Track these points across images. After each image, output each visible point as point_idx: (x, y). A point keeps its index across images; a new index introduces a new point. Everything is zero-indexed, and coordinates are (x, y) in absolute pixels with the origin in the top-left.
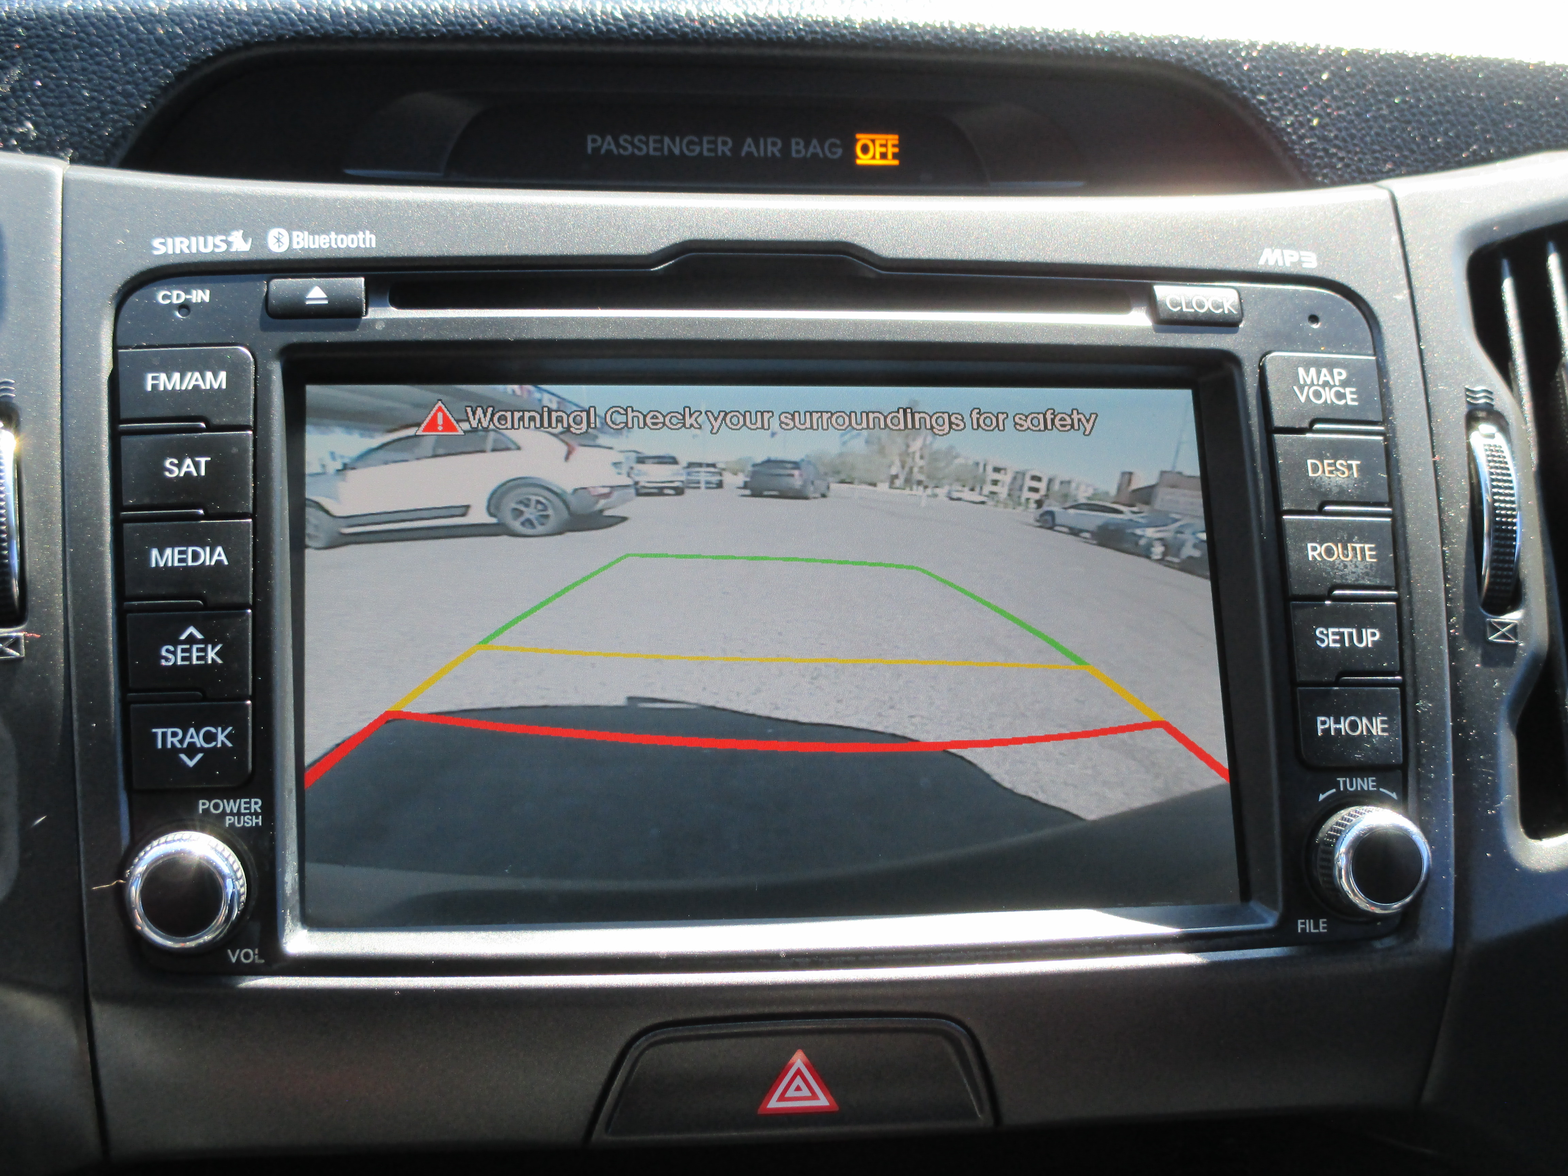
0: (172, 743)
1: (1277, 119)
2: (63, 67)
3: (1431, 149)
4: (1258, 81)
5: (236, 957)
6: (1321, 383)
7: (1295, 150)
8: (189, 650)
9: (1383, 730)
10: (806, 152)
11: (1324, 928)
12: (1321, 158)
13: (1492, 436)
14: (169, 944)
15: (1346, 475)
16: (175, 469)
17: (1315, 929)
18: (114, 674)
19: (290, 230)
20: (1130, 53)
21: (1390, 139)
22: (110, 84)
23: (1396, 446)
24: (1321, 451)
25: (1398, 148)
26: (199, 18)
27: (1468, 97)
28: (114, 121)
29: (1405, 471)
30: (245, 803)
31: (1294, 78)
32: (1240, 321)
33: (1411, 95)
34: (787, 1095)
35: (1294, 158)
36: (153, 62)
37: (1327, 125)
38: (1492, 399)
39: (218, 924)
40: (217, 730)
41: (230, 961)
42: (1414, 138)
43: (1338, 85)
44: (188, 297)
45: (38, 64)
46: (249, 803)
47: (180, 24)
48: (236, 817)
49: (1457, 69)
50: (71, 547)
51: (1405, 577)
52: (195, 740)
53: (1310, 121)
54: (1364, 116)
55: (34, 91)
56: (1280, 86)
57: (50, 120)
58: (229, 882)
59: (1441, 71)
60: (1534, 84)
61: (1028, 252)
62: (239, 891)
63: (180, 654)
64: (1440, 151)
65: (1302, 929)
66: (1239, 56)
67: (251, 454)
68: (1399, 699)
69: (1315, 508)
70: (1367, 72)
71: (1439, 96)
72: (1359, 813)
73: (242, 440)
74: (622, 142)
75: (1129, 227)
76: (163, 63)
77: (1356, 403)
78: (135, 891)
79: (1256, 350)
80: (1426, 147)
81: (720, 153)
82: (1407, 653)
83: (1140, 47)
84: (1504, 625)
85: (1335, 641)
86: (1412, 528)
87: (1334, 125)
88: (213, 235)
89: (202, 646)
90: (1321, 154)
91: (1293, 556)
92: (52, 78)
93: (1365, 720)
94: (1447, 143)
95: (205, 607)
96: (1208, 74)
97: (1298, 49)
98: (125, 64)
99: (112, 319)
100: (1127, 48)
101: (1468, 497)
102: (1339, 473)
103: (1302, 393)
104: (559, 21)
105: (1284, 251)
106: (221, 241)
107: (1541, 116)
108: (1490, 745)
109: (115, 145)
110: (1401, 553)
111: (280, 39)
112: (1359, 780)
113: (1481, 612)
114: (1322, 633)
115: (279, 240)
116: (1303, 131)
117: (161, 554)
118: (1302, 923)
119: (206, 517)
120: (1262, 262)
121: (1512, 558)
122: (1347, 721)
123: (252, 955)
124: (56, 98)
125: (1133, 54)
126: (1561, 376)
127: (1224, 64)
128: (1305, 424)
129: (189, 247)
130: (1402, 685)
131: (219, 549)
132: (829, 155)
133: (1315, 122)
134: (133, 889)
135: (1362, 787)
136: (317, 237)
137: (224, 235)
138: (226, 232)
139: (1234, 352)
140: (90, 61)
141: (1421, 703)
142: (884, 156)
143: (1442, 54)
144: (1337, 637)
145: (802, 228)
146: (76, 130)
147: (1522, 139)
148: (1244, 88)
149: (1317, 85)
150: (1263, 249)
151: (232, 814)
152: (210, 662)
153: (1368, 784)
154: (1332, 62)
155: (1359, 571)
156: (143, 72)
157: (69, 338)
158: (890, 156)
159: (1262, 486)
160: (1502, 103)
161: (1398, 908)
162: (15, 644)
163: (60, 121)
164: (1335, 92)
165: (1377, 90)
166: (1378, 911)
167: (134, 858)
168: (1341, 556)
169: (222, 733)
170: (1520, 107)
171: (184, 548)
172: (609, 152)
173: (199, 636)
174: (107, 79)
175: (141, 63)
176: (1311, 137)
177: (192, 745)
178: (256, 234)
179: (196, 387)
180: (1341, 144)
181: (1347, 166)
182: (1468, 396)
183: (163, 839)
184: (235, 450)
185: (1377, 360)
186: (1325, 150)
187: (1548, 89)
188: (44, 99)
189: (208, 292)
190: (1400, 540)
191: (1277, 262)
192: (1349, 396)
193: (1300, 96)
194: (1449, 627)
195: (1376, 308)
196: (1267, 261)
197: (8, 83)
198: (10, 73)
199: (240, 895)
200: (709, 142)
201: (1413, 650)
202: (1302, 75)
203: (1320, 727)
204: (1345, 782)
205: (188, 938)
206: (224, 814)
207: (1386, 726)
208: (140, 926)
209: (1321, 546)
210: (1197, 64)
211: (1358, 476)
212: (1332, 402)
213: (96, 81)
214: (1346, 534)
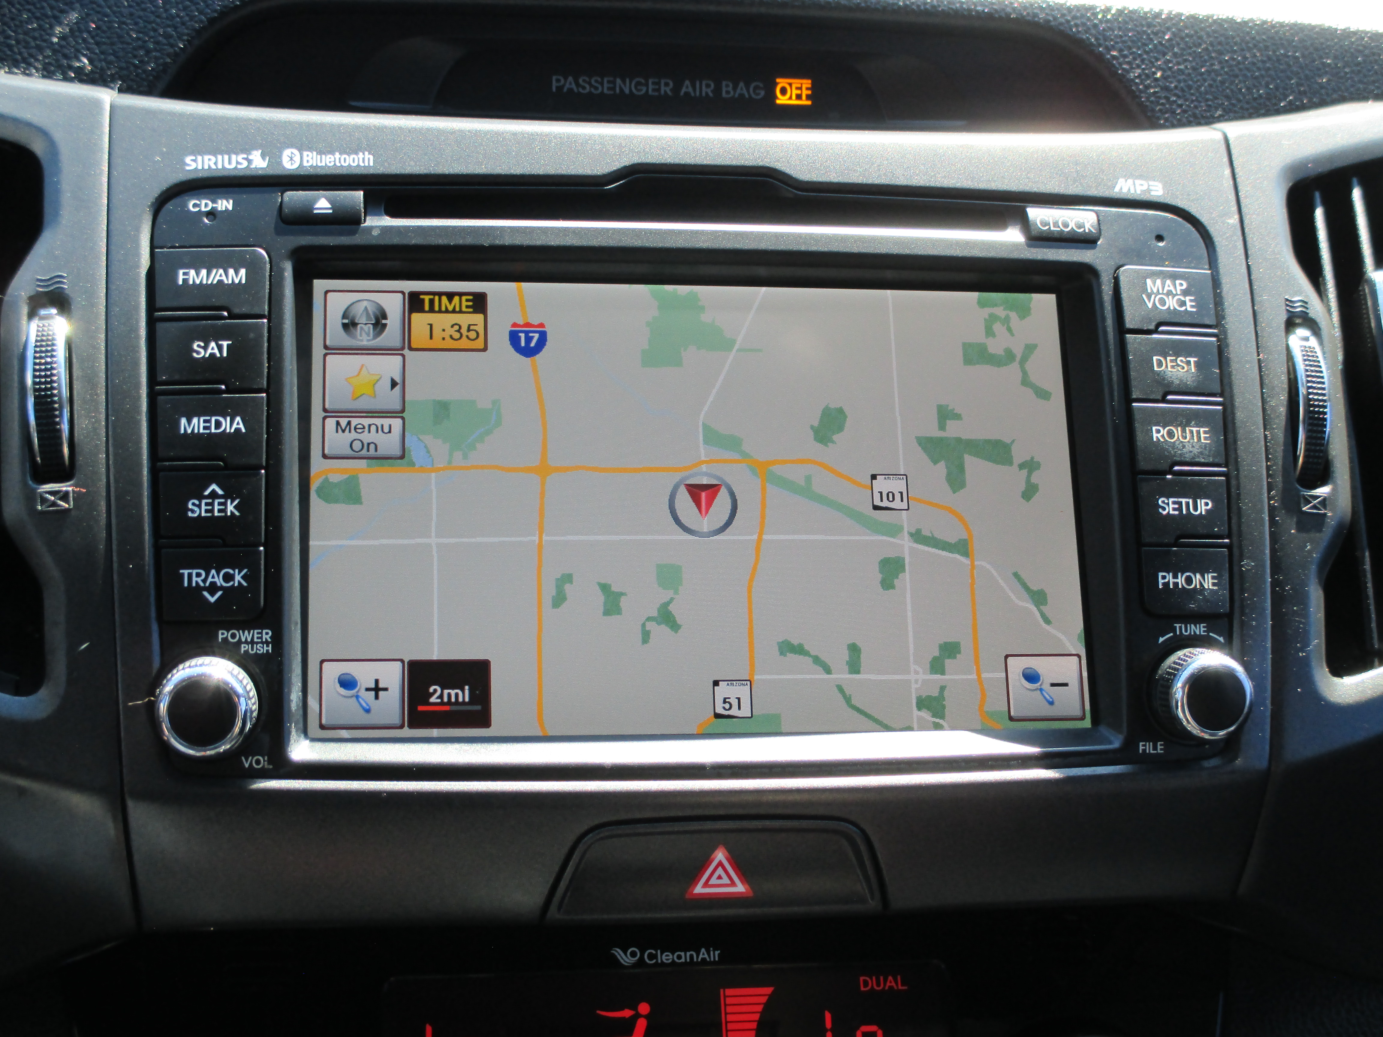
0: (197, 582)
1: (1127, 71)
2: (114, 13)
3: (1255, 99)
4: (1112, 40)
5: (249, 762)
6: (1165, 292)
7: (1142, 97)
8: (212, 504)
9: (1214, 584)
10: (735, 93)
11: (1161, 749)
12: (1163, 104)
13: (1307, 339)
14: (191, 752)
15: (1186, 369)
16: (202, 351)
17: (1153, 750)
18: (149, 524)
19: (300, 150)
20: (1006, 14)
21: (1221, 89)
22: (153, 27)
23: (1227, 346)
24: (1164, 349)
25: (1227, 97)
27: (1286, 56)
28: (156, 58)
29: (1235, 366)
30: (258, 633)
31: (1142, 38)
32: (1099, 239)
33: (1238, 54)
34: (710, 883)
35: (1141, 104)
36: (189, 9)
37: (1168, 77)
38: (1307, 308)
39: (233, 737)
40: (234, 571)
41: (244, 766)
42: (1240, 89)
43: (1178, 44)
44: (214, 205)
45: (93, 9)
46: (261, 633)
48: (250, 645)
49: (1277, 32)
50: (113, 416)
51: (1233, 456)
52: (216, 579)
53: (1155, 73)
54: (1199, 70)
55: (89, 32)
56: (1130, 43)
57: (102, 57)
58: (242, 700)
59: (1264, 33)
60: (1341, 46)
61: (921, 178)
62: (251, 709)
63: (204, 507)
64: (1262, 101)
65: (1143, 749)
66: (1096, 17)
67: (266, 339)
68: (1227, 559)
69: (1159, 397)
70: (1202, 33)
71: (1262, 55)
72: (1193, 654)
73: (258, 327)
74: (581, 81)
75: (1007, 158)
76: (198, 10)
77: (1194, 310)
78: (163, 707)
79: (1112, 264)
80: (1250, 97)
81: (662, 92)
82: (1234, 521)
83: (1014, 9)
84: (1316, 497)
85: (1174, 509)
86: (1240, 415)
87: (1174, 77)
88: (237, 154)
89: (223, 500)
90: (1163, 101)
91: (1140, 436)
92: (105, 22)
93: (1198, 576)
94: (1268, 94)
95: (226, 467)
96: (1070, 33)
97: (1146, 13)
98: (166, 11)
99: (150, 223)
100: (1004, 10)
101: (1287, 390)
102: (1179, 369)
103: (1149, 300)
105: (1135, 181)
106: (243, 158)
107: (1346, 73)
108: (1302, 599)
109: (157, 78)
110: (1230, 436)
112: (1192, 626)
113: (1297, 487)
114: (1163, 502)
115: (291, 159)
116: (1148, 82)
117: (189, 422)
118: (1143, 745)
119: (227, 391)
120: (1117, 189)
121: (1323, 442)
122: (1184, 577)
123: (263, 762)
124: (108, 38)
125: (1008, 15)
126: (1364, 290)
127: (1084, 24)
128: (1152, 327)
129: (216, 164)
130: (1229, 547)
131: (238, 419)
132: (754, 96)
133: (1159, 75)
134: (162, 705)
135: (1194, 632)
136: (323, 156)
137: (245, 153)
138: (247, 151)
139: (1093, 265)
140: (137, 8)
141: (1245, 562)
142: (799, 97)
143: (1265, 19)
144: (1176, 506)
145: (732, 155)
146: (124, 65)
147: (1330, 92)
148: (1100, 45)
149: (1160, 43)
150: (1118, 179)
151: (246, 642)
152: (229, 514)
153: (1199, 629)
154: (1174, 24)
155: (1195, 450)
156: (181, 18)
157: (114, 239)
158: (804, 97)
159: (1115, 377)
160: (1314, 61)
161: (1223, 735)
162: (65, 496)
163: (112, 58)
164: (1176, 50)
165: (1210, 48)
166: (1207, 737)
167: (163, 680)
168: (1180, 438)
169: (239, 574)
170: (1329, 65)
171: (209, 418)
172: (570, 90)
173: (220, 492)
174: (150, 23)
175: (179, 10)
176: (1155, 87)
177: (213, 584)
178: (272, 152)
179: (220, 282)
180: (1180, 94)
181: (1185, 112)
182: (1287, 305)
183: (187, 664)
184: (252, 335)
185: (1212, 273)
186: (1167, 98)
187: (1352, 50)
188: (97, 38)
189: (231, 201)
190: (1230, 426)
191: (1129, 189)
192: (1189, 304)
193: (1147, 53)
194: (1270, 499)
195: (1212, 230)
196: (1121, 189)
197: (67, 25)
198: (69, 17)
199: (252, 712)
200: (653, 83)
201: (1240, 516)
202: (1148, 35)
203: (1161, 581)
204: (1180, 628)
205: (208, 747)
206: (240, 642)
207: (1216, 581)
208: (167, 737)
209: (1164, 429)
210: (1061, 24)
211: (1195, 370)
212: (1175, 309)
213: (142, 25)
214: (1185, 419)
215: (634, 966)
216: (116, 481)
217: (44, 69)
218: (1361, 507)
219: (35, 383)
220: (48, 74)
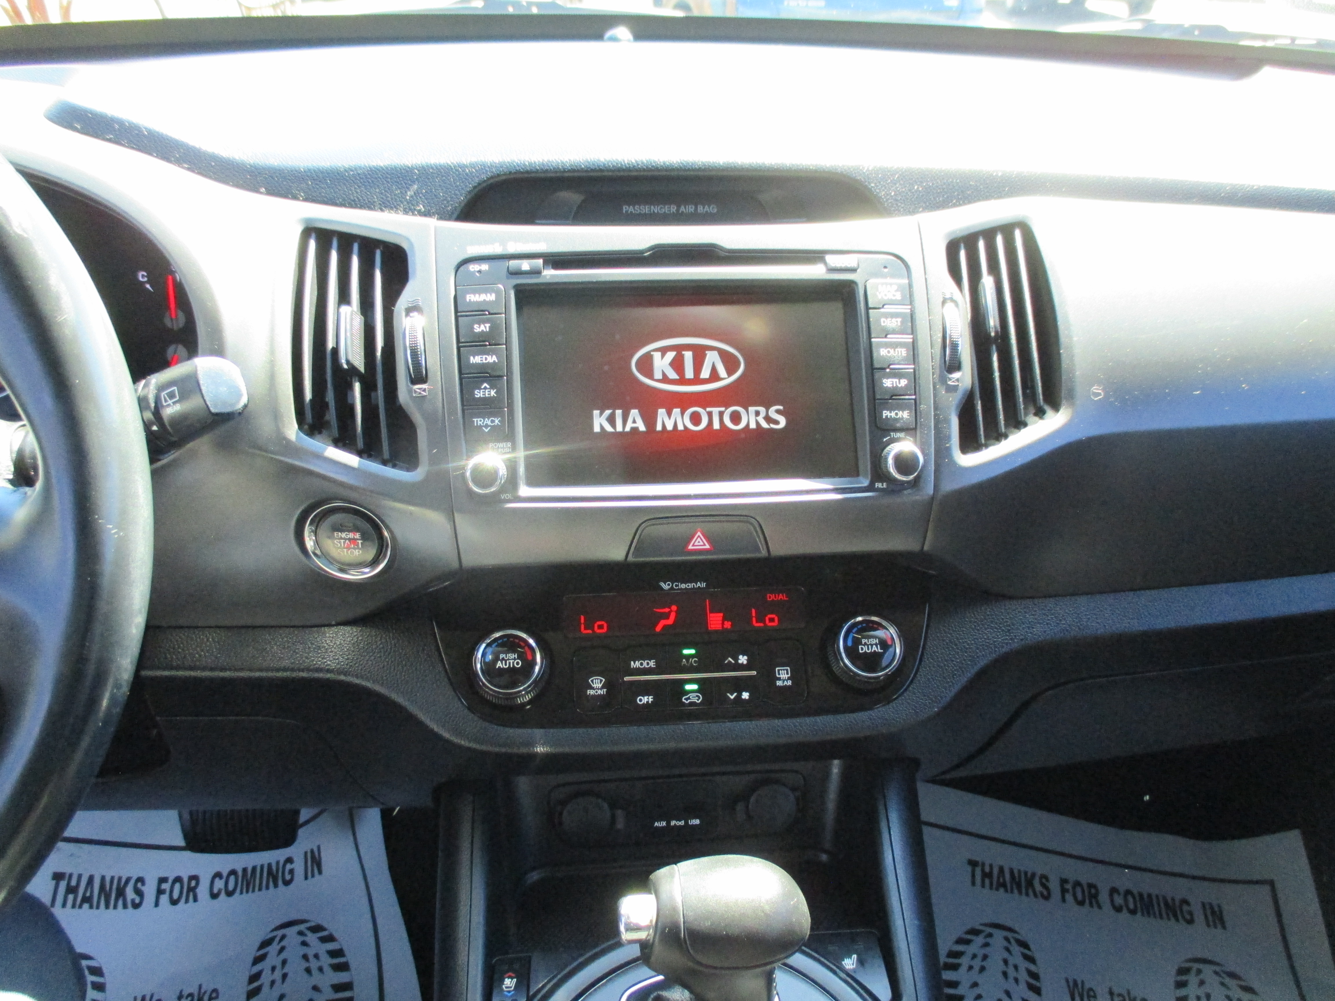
0: (480, 424)
1: (878, 193)
2: (433, 185)
4: (871, 179)
5: (503, 496)
6: (887, 290)
7: (885, 204)
8: (485, 392)
9: (908, 416)
10: (704, 211)
11: (885, 486)
12: (895, 207)
13: (952, 309)
14: (480, 491)
15: (896, 324)
16: (478, 329)
17: (882, 486)
18: (459, 400)
19: (516, 244)
20: (823, 170)
21: (921, 199)
22: (450, 191)
23: (915, 313)
24: (887, 315)
25: (925, 203)
26: (481, 166)
27: (952, 182)
28: (452, 205)
29: (918, 322)
31: (885, 178)
32: (858, 269)
34: (695, 544)
35: (884, 208)
36: (465, 182)
37: (897, 194)
38: (953, 295)
39: (497, 485)
40: (495, 419)
41: (501, 498)
43: (902, 179)
44: (480, 267)
45: (423, 183)
46: (507, 444)
47: (474, 168)
50: (443, 357)
51: (917, 361)
52: (488, 422)
53: (891, 193)
54: (912, 191)
55: (422, 194)
56: (880, 181)
57: (429, 204)
58: (501, 473)
62: (504, 474)
63: (482, 393)
65: (877, 486)
66: (865, 170)
67: (504, 323)
68: (914, 405)
69: (884, 336)
70: (913, 174)
72: (897, 445)
73: (501, 318)
74: (636, 208)
76: (468, 182)
77: (900, 298)
79: (863, 279)
81: (672, 212)
82: (917, 388)
84: (954, 378)
85: (890, 384)
86: (920, 343)
87: (900, 194)
88: (489, 245)
89: (489, 390)
91: (875, 354)
92: (429, 189)
93: (901, 412)
95: (490, 377)
96: (852, 177)
98: (455, 183)
99: (454, 276)
101: (942, 333)
102: (893, 323)
103: (880, 294)
104: (612, 164)
106: (492, 248)
108: (947, 421)
109: (453, 213)
110: (916, 352)
111: (510, 173)
112: (898, 433)
113: (945, 373)
114: (885, 381)
115: (512, 248)
116: (888, 197)
117: (474, 358)
118: (877, 484)
119: (490, 345)
121: (958, 354)
122: (894, 413)
123: (509, 496)
124: (431, 196)
126: (980, 287)
128: (881, 306)
129: (480, 250)
130: (915, 400)
131: (494, 356)
132: (712, 212)
134: (468, 473)
135: (899, 435)
136: (526, 246)
138: (493, 244)
139: (855, 280)
140: (442, 182)
141: (922, 406)
145: (698, 238)
146: (438, 208)
147: (973, 197)
148: (866, 182)
151: (501, 448)
152: (492, 395)
153: (902, 434)
155: (900, 359)
156: (461, 186)
157: (439, 283)
159: (864, 328)
161: (911, 478)
162: (424, 390)
163: (432, 205)
164: (901, 182)
165: (917, 180)
166: (904, 479)
167: (468, 463)
168: (893, 353)
169: (497, 420)
170: (973, 185)
171: (482, 356)
172: (631, 212)
173: (488, 387)
174: (448, 189)
175: (460, 182)
176: (891, 199)
177: (487, 424)
178: (504, 245)
179: (484, 299)
180: (902, 202)
181: (905, 210)
182: (943, 294)
183: (477, 456)
184: (498, 321)
185: (909, 282)
186: (897, 204)
188: (426, 196)
189: (487, 266)
190: (916, 347)
192: (898, 295)
193: (888, 184)
194: (933, 379)
195: (910, 263)
197: (413, 191)
198: (413, 188)
199: (504, 476)
200: (668, 207)
201: (920, 387)
202: (888, 176)
203: (884, 415)
204: (893, 434)
205: (487, 489)
206: (499, 447)
207: (909, 414)
208: (470, 485)
209: (886, 350)
211: (900, 324)
212: (891, 298)
213: (445, 190)
214: (895, 345)
215: (669, 589)
216: (446, 384)
217: (404, 210)
218: (977, 382)
219: (410, 344)
220: (406, 212)
